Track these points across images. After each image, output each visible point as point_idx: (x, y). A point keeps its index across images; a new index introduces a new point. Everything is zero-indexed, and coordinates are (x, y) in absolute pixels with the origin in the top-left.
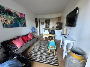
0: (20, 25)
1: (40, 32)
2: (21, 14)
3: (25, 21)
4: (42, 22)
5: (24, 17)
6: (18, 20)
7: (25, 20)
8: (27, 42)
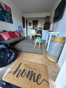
0: (6, 19)
1: (27, 34)
2: (6, 6)
3: (11, 17)
4: (29, 23)
5: (10, 11)
6: (3, 12)
7: (11, 15)
8: (13, 37)
